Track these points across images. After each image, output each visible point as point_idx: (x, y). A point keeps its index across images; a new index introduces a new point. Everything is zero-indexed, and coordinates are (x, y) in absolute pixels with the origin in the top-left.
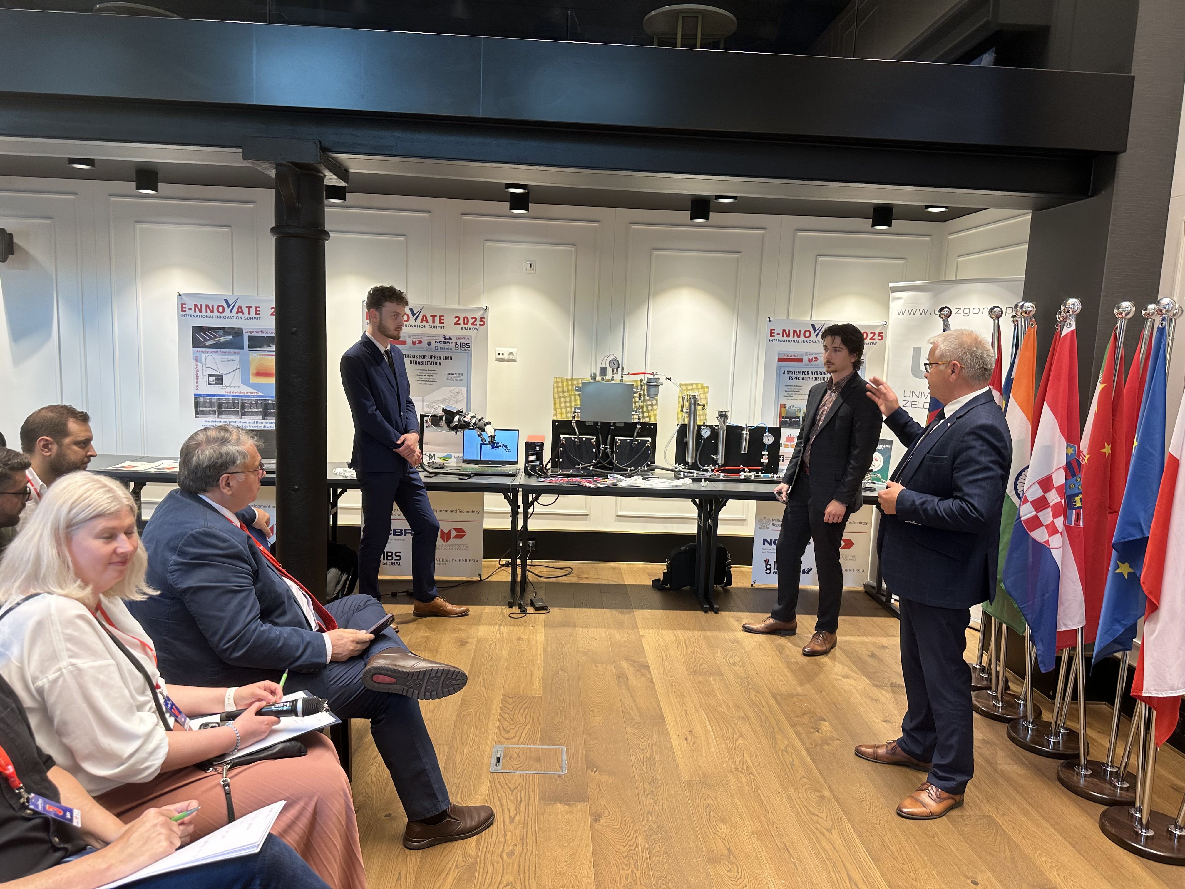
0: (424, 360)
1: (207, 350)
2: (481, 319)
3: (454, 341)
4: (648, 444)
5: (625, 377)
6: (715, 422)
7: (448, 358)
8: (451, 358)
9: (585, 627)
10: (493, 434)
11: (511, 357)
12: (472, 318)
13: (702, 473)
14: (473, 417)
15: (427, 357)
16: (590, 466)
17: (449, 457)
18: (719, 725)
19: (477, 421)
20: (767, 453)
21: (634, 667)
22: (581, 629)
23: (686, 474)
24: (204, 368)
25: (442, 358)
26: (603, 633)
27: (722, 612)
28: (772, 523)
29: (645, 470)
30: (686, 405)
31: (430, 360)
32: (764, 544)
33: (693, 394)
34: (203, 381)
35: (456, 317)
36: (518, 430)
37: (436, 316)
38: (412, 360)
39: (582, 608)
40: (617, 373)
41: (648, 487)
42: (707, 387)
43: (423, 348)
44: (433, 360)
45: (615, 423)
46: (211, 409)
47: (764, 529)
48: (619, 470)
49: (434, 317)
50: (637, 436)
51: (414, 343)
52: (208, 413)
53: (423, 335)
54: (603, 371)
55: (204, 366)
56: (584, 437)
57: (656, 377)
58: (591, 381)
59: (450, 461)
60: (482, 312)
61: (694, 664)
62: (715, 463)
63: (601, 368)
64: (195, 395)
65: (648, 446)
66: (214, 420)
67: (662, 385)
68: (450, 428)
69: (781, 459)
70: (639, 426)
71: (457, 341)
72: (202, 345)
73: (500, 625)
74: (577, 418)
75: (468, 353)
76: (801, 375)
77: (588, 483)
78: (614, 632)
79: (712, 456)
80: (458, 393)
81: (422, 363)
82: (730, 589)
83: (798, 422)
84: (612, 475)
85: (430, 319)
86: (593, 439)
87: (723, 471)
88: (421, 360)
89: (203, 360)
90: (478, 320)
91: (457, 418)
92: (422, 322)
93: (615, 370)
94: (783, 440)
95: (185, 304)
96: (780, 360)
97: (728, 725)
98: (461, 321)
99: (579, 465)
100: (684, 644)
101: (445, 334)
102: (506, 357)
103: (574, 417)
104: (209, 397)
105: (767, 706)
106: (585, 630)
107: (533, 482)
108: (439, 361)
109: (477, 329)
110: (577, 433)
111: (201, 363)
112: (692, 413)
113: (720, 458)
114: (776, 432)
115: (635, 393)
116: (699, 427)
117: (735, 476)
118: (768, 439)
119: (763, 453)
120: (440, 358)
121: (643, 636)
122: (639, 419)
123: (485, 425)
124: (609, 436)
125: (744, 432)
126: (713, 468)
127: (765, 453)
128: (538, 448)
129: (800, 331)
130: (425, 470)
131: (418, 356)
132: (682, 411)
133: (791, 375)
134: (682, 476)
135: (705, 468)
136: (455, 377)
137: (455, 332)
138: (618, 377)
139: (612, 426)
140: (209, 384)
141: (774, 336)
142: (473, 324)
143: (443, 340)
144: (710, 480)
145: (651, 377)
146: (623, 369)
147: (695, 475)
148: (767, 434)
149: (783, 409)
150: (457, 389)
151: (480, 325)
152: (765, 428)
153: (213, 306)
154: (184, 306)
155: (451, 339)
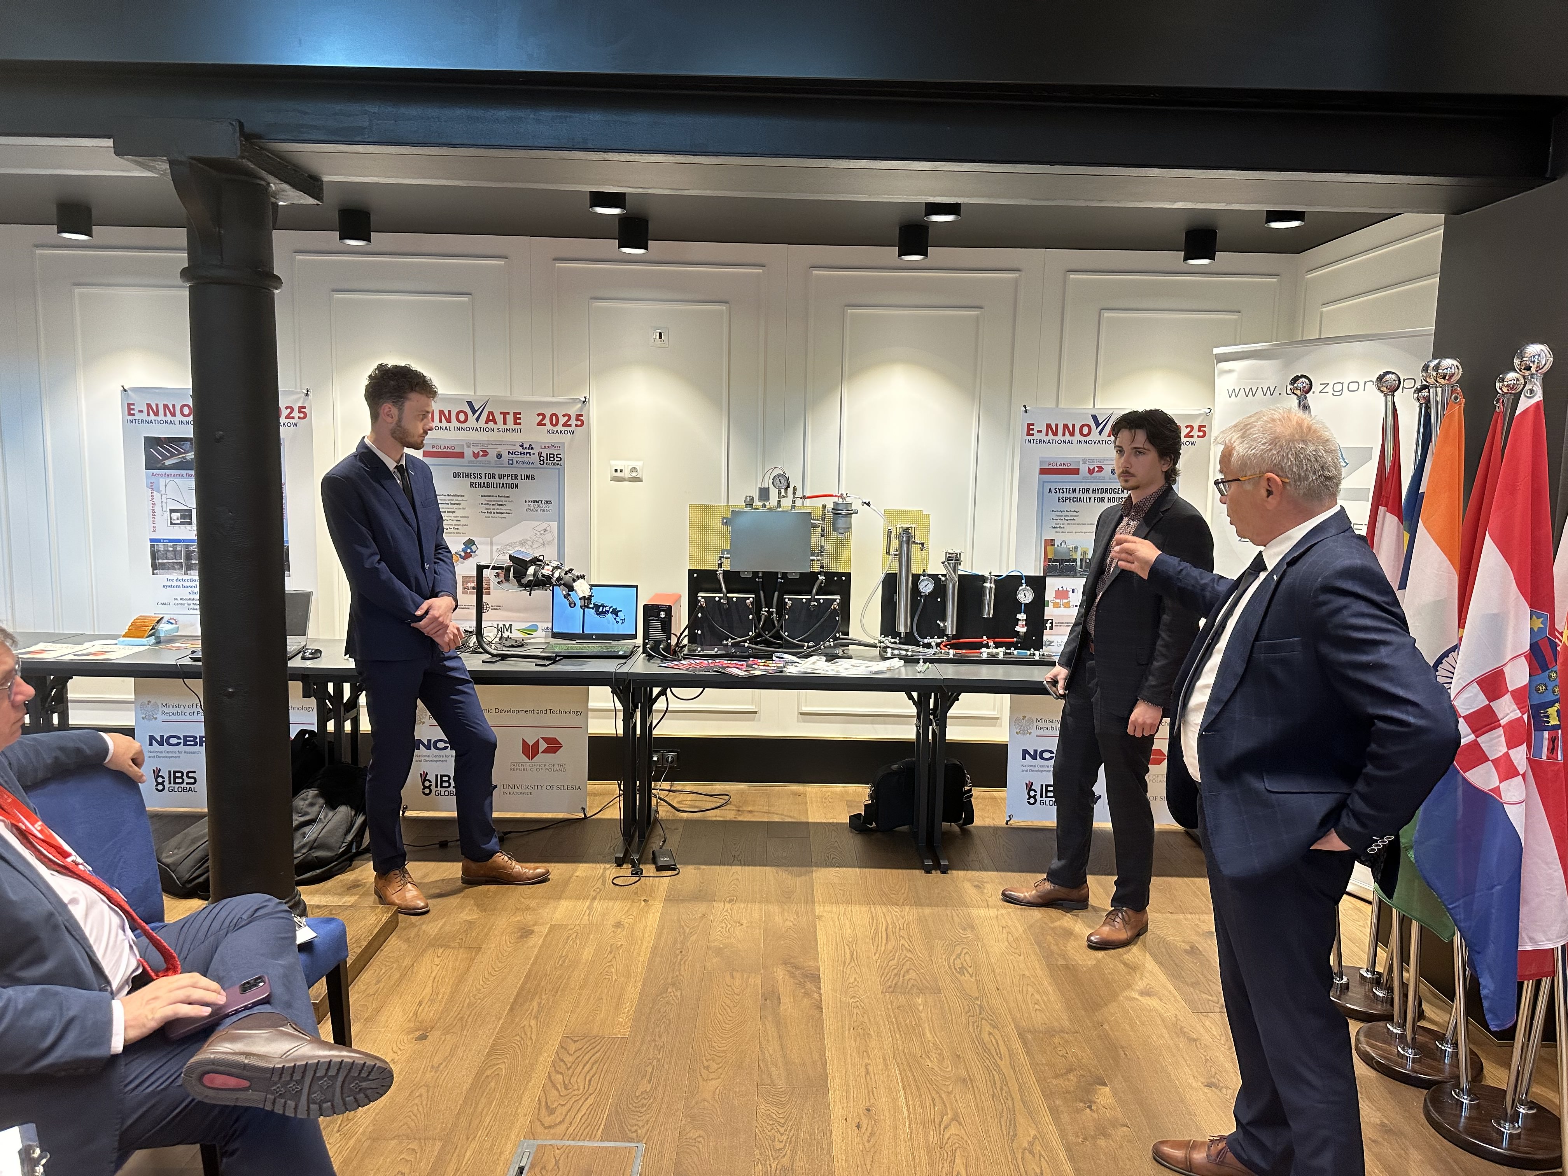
0: (491, 481)
1: (168, 472)
2: (578, 417)
3: (536, 451)
4: (835, 605)
5: (799, 502)
6: (940, 570)
7: (528, 477)
8: (533, 478)
9: (729, 902)
10: (587, 594)
11: (634, 474)
12: (564, 416)
13: (921, 649)
14: (557, 568)
15: (497, 477)
16: (745, 641)
17: (534, 629)
18: (920, 1096)
19: (563, 574)
20: (1025, 616)
21: (794, 977)
22: (721, 905)
23: (896, 652)
24: (164, 500)
25: (519, 477)
26: (756, 911)
27: (954, 872)
28: (1035, 724)
29: (830, 647)
30: (895, 543)
31: (502, 481)
32: (1024, 758)
33: (905, 526)
34: (163, 519)
35: (538, 415)
36: (636, 587)
37: (508, 413)
38: (474, 481)
39: (732, 865)
40: (785, 496)
41: (831, 673)
42: (929, 515)
43: (489, 462)
44: (505, 481)
45: (784, 575)
46: (175, 561)
47: (1024, 734)
48: (788, 647)
49: (505, 414)
50: (817, 594)
51: (476, 455)
52: (172, 567)
53: (489, 443)
54: (764, 494)
55: (164, 497)
56: (734, 596)
57: (848, 500)
58: (746, 509)
59: (535, 634)
60: (579, 405)
61: (896, 971)
62: (942, 633)
63: (760, 488)
64: (151, 540)
65: (835, 608)
66: (180, 577)
67: (857, 513)
68: (522, 585)
69: (1048, 625)
70: (821, 578)
71: (541, 451)
72: (159, 465)
73: (594, 898)
74: (726, 567)
75: (559, 469)
76: (1077, 495)
77: (737, 670)
78: (775, 909)
79: (938, 622)
80: (545, 530)
81: (488, 485)
82: (972, 829)
83: (1073, 569)
84: (779, 655)
85: (499, 418)
86: (748, 598)
87: (953, 647)
88: (488, 480)
89: (162, 488)
90: (573, 418)
91: (531, 570)
92: (486, 423)
93: (783, 491)
94: (1049, 595)
95: (133, 404)
96: (1043, 471)
97: (936, 1096)
98: (547, 421)
99: (727, 640)
100: (884, 933)
101: (522, 441)
102: (626, 474)
103: (720, 565)
104: (171, 544)
105: (1007, 1056)
106: (728, 906)
107: (656, 668)
108: (515, 482)
109: (572, 432)
110: (724, 590)
111: (159, 491)
112: (904, 556)
113: (950, 625)
114: (1037, 584)
115: (815, 526)
116: (916, 578)
117: (972, 654)
118: (1025, 596)
119: (1019, 616)
120: (516, 477)
121: (820, 917)
122: (822, 567)
123: (574, 581)
124: (776, 594)
125: (987, 585)
126: (939, 641)
127: (1022, 616)
128: (663, 614)
129: (1074, 425)
130: (486, 652)
131: (483, 476)
132: (888, 553)
133: (1061, 495)
134: (889, 655)
135: (926, 641)
136: (539, 506)
137: (539, 437)
138: (787, 502)
139: (781, 578)
140: (172, 524)
141: (1033, 435)
142: (565, 425)
143: (520, 450)
144: (932, 661)
145: (840, 501)
146: (795, 489)
147: (910, 654)
148: (1024, 586)
149: (1049, 548)
150: (545, 525)
151: (577, 426)
152: (1020, 577)
153: (174, 406)
154: (132, 407)
155: (532, 448)
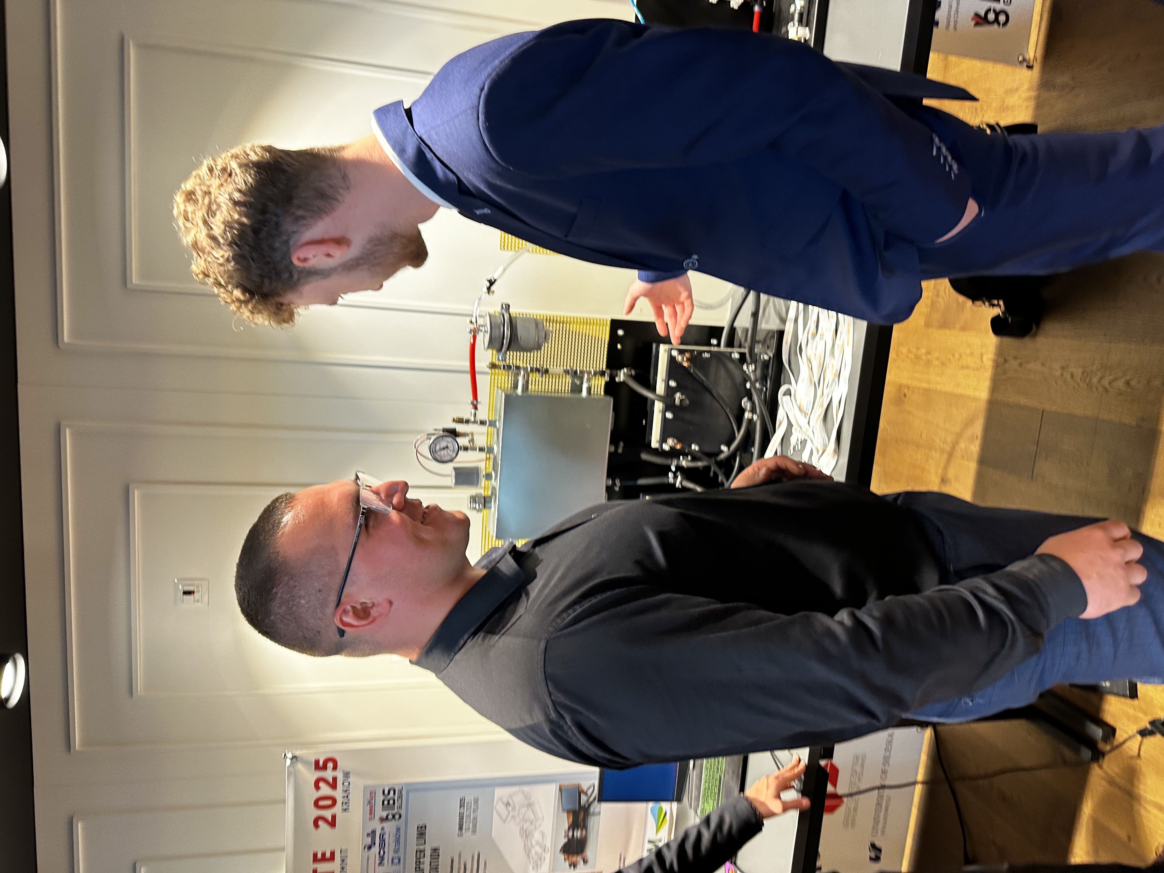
2: (319, 766)
3: (377, 825)
4: (679, 354)
5: (483, 414)
7: (421, 835)
8: (422, 828)
12: (318, 788)
25: (421, 848)
35: (317, 827)
40: (472, 438)
54: (466, 477)
57: (484, 322)
58: (494, 511)
60: (300, 767)
67: (508, 307)
71: (377, 817)
75: (408, 792)
80: (508, 804)
90: (321, 774)
93: (462, 442)
98: (328, 814)
101: (361, 847)
108: (428, 853)
109: (347, 775)
115: (528, 385)
120: (421, 852)
122: (602, 374)
136: (469, 815)
137: (354, 823)
138: (484, 436)
142: (333, 785)
143: (376, 849)
145: (483, 337)
146: (460, 421)
150: (500, 807)
151: (335, 768)
155: (374, 832)
